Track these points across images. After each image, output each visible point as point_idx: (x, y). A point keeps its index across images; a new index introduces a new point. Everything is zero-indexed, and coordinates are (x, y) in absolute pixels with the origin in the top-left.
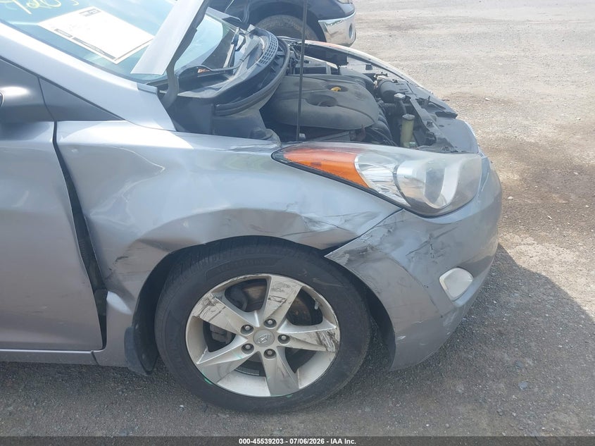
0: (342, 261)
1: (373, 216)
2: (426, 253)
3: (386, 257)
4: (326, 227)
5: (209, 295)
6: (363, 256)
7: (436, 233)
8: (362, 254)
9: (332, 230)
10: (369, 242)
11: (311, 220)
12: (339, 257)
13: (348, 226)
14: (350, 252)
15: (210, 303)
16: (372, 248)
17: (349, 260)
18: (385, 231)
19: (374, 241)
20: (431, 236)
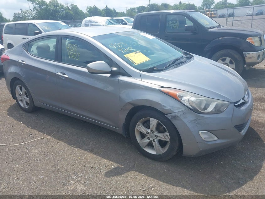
0: (169, 118)
1: (180, 109)
2: (195, 123)
3: (181, 120)
4: (167, 108)
5: (138, 123)
6: (175, 118)
7: (199, 118)
8: (175, 117)
9: (168, 109)
10: (177, 115)
11: (163, 106)
12: (169, 117)
13: (172, 109)
14: (172, 116)
15: (139, 125)
16: (177, 116)
17: (171, 118)
18: (182, 113)
19: (179, 115)
20: (197, 119)
